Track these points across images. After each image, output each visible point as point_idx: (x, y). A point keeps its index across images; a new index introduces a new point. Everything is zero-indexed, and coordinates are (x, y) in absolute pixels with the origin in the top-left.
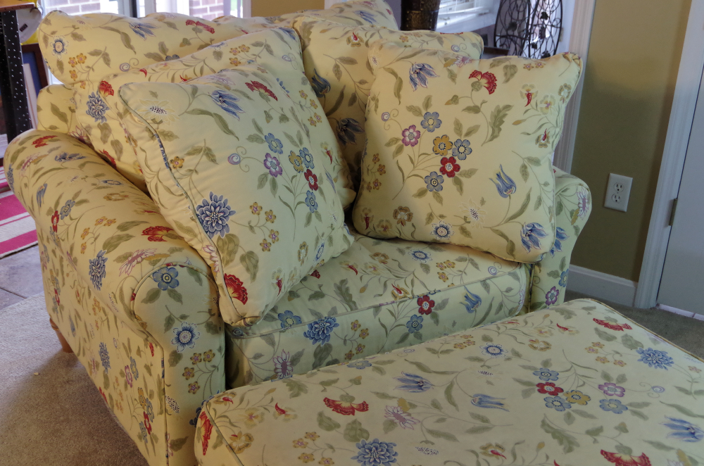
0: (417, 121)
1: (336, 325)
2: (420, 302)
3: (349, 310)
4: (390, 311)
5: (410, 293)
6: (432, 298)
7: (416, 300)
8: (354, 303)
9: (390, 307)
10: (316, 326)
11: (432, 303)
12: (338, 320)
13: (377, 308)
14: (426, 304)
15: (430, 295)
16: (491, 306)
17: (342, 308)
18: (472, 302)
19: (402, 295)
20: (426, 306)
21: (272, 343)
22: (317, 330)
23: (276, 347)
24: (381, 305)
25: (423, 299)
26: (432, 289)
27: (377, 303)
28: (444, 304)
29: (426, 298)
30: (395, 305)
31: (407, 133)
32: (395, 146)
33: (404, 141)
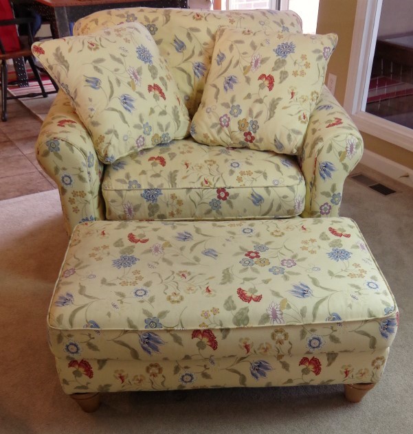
0: (227, 111)
1: (161, 194)
3: (171, 187)
4: (198, 194)
5: (213, 185)
6: (227, 190)
7: (216, 190)
8: (176, 184)
9: (197, 190)
10: (149, 192)
11: (227, 194)
12: (163, 191)
13: (189, 189)
14: (223, 193)
16: (272, 205)
17: (167, 185)
18: (258, 200)
19: (207, 185)
20: (223, 195)
21: (121, 196)
22: (149, 194)
24: (191, 188)
25: (219, 191)
26: (228, 185)
27: (189, 187)
28: (236, 196)
29: (223, 189)
30: (201, 190)
31: (222, 119)
32: (217, 128)
33: (221, 124)
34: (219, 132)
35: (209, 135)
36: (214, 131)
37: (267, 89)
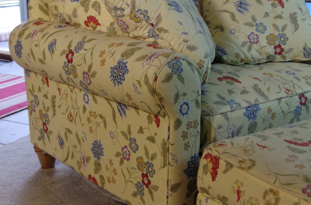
0: (253, 29)
1: (260, 109)
2: (300, 98)
3: (265, 100)
4: (286, 102)
5: (294, 92)
6: (306, 95)
7: (298, 96)
8: (267, 96)
9: (285, 99)
10: (249, 109)
11: (306, 99)
12: (261, 106)
15: (304, 94)
17: (261, 99)
19: (290, 93)
20: (303, 100)
21: (227, 119)
22: (250, 112)
23: (229, 121)
24: (281, 98)
25: (302, 96)
26: (305, 90)
27: (279, 97)
30: (288, 98)
31: (251, 37)
32: (247, 46)
33: (250, 42)
34: (250, 49)
35: (240, 54)
36: (245, 49)
37: (279, 7)
